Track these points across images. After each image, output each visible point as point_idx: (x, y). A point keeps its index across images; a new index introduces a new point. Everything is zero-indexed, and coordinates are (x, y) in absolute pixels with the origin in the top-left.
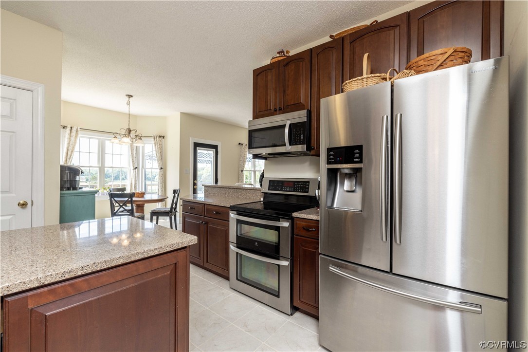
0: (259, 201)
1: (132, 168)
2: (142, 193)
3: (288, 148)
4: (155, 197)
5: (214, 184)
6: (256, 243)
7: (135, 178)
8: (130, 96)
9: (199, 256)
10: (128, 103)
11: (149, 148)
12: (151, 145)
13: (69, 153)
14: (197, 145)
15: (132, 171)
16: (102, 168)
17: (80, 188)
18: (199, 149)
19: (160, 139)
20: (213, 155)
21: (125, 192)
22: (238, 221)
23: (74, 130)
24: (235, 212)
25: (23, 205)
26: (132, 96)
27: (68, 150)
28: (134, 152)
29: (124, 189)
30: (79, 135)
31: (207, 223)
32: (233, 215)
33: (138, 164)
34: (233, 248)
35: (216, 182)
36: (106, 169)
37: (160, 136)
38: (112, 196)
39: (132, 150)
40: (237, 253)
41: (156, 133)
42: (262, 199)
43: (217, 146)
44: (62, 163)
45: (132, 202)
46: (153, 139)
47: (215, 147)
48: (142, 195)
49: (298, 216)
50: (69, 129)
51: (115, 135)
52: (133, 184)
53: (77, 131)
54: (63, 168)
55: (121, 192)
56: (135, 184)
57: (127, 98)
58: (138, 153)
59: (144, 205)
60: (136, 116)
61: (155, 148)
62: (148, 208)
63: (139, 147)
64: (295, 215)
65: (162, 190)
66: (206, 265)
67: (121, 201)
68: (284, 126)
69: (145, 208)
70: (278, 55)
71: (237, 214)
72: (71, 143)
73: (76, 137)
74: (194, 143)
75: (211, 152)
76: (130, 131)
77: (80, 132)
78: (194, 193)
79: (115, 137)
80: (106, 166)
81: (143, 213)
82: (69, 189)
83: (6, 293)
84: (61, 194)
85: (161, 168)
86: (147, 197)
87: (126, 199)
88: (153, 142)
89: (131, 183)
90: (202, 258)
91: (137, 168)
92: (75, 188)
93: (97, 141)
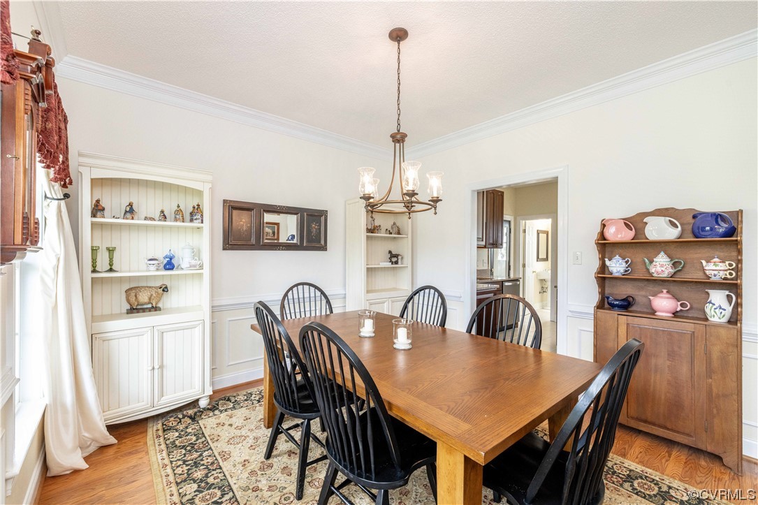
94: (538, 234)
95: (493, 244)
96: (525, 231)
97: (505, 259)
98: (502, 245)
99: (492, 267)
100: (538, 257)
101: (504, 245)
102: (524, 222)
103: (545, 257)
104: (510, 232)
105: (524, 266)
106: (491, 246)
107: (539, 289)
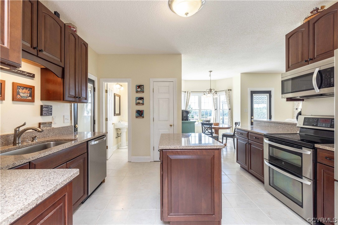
0: (296, 133)
1: (214, 110)
2: (217, 124)
3: (317, 91)
4: (226, 126)
5: (268, 120)
6: (283, 163)
7: (216, 115)
8: (211, 71)
9: (246, 164)
10: (210, 76)
11: (223, 97)
12: (224, 96)
13: (187, 104)
14: (253, 93)
15: (214, 111)
16: (200, 110)
17: (189, 120)
18: (254, 95)
19: (229, 91)
20: (266, 99)
21: (210, 123)
22: (270, 145)
23: (189, 92)
24: (268, 139)
25: (171, 126)
26: (212, 71)
27: (187, 102)
28: (215, 100)
29: (209, 121)
30: (191, 95)
31: (250, 144)
32: (266, 141)
33: (217, 107)
34: (266, 163)
35: (270, 118)
36: (202, 110)
37: (229, 90)
38: (203, 124)
39: (214, 99)
40: (269, 167)
41: (226, 88)
42: (298, 132)
43: (271, 91)
44: (183, 108)
45: (211, 128)
46: (225, 92)
47: (269, 92)
48: (218, 124)
49: (320, 147)
50: (187, 92)
51: (204, 92)
52: (215, 118)
53: (190, 93)
54: (183, 111)
55: (208, 123)
56: (216, 118)
57: (209, 73)
58: (216, 101)
59: (218, 130)
60: (215, 81)
61: (226, 97)
62: (221, 132)
63: (217, 98)
64: (317, 146)
65: (230, 122)
66: (250, 171)
67: (207, 127)
68: (312, 74)
69: (219, 132)
70: (311, 15)
71: (269, 140)
72: (188, 99)
73: (189, 96)
74: (251, 91)
75: (266, 96)
76: (211, 90)
77: (191, 93)
78: (251, 125)
79: (204, 94)
80: (202, 109)
81: (218, 134)
82: (185, 120)
83: (163, 149)
84: (182, 122)
85: (230, 109)
86: (221, 126)
87: (209, 126)
88: (225, 94)
89: (214, 118)
90: (247, 166)
91: (216, 109)
92: (187, 120)
93: (197, 97)
94: (115, 96)
95: (75, 97)
96: (107, 91)
97: (90, 115)
98: (86, 99)
99: (76, 122)
100: (115, 113)
101: (90, 99)
102: (106, 83)
103: (119, 113)
104: (94, 91)
105: (107, 120)
106: (73, 99)
107: (116, 136)
